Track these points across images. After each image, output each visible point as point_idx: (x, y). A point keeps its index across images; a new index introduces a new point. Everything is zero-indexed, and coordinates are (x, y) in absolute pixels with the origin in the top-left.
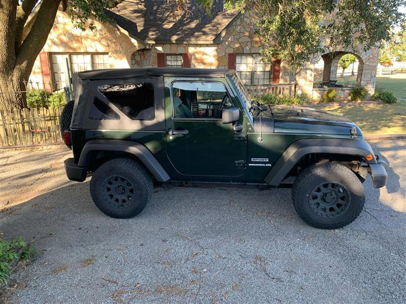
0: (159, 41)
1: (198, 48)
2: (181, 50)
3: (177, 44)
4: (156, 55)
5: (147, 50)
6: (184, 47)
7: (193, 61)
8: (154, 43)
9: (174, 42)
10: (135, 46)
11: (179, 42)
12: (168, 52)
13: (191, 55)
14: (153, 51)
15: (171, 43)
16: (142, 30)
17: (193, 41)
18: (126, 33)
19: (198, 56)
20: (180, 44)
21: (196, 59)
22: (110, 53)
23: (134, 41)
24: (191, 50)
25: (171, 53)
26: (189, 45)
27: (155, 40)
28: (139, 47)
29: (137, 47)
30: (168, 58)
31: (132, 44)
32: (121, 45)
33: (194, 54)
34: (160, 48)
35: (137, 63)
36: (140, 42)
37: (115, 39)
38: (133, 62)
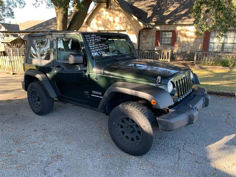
0: (157, 23)
1: (183, 27)
2: (172, 28)
3: (169, 25)
4: (155, 32)
5: (151, 28)
6: (174, 27)
7: (179, 35)
8: (154, 24)
9: (167, 23)
10: (141, 26)
11: (170, 23)
12: (163, 30)
13: (178, 32)
14: (154, 29)
15: (165, 24)
16: (149, 17)
17: (180, 22)
18: (136, 19)
19: (182, 32)
20: (171, 25)
21: (181, 34)
22: (127, 31)
23: (141, 23)
24: (178, 28)
25: (165, 30)
26: (177, 25)
27: (155, 22)
28: (143, 26)
29: (142, 27)
30: (163, 33)
31: (139, 25)
32: (133, 25)
33: (180, 31)
34: (158, 28)
35: (144, 36)
36: (143, 24)
37: (131, 22)
38: (141, 36)
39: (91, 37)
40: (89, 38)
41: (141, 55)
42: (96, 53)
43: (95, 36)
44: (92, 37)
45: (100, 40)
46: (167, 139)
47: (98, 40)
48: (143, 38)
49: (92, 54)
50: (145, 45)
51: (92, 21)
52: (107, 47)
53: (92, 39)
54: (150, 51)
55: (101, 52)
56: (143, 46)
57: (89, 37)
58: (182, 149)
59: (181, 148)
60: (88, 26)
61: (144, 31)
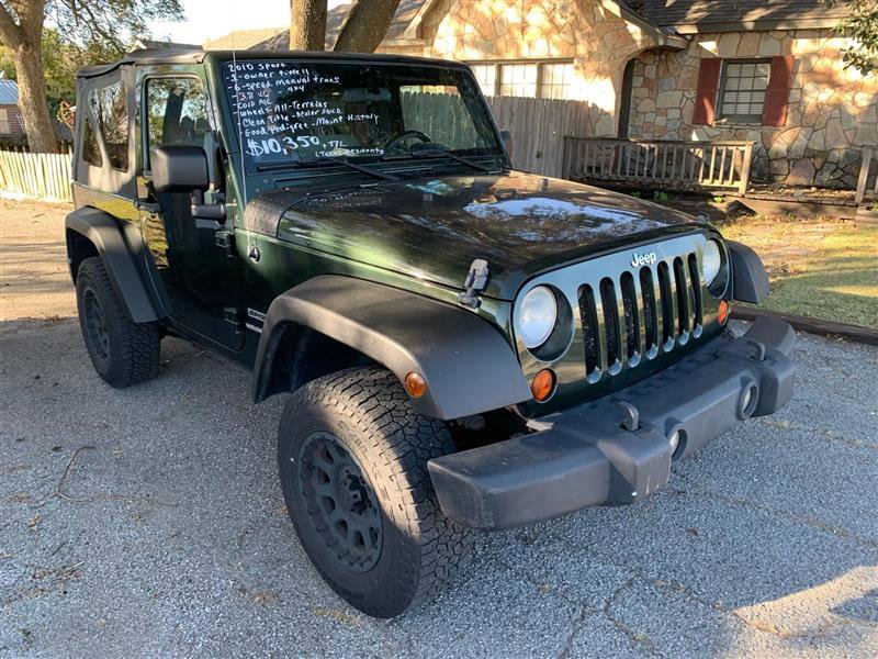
0: (707, 28)
1: (823, 40)
2: (769, 48)
3: (758, 31)
4: (697, 63)
5: (677, 50)
6: (781, 40)
7: (800, 79)
8: (694, 30)
9: (750, 26)
10: (634, 41)
11: (763, 26)
12: (732, 54)
13: (796, 62)
14: (691, 52)
15: (743, 31)
17: (807, 21)
18: (616, 9)
19: (819, 64)
20: (767, 31)
21: (811, 71)
22: (575, 61)
23: (634, 30)
24: (801, 47)
25: (739, 56)
26: (796, 33)
27: (699, 24)
28: (643, 42)
29: (639, 44)
30: (733, 70)
31: (629, 37)
32: (602, 38)
33: (807, 58)
34: (710, 46)
35: (647, 83)
36: (645, 32)
37: (592, 26)
38: (637, 81)
39: (257, 70)
40: (247, 77)
41: (633, 161)
42: (271, 141)
43: (281, 68)
44: (264, 71)
45: (302, 84)
46: (558, 546)
47: (293, 85)
48: (645, 91)
49: (252, 144)
50: (650, 118)
51: (441, 26)
52: (337, 116)
53: (264, 80)
54: (661, 146)
55: (299, 139)
56: (641, 124)
57: (248, 71)
58: (602, 607)
59: (599, 603)
60: (427, 45)
61: (650, 59)
